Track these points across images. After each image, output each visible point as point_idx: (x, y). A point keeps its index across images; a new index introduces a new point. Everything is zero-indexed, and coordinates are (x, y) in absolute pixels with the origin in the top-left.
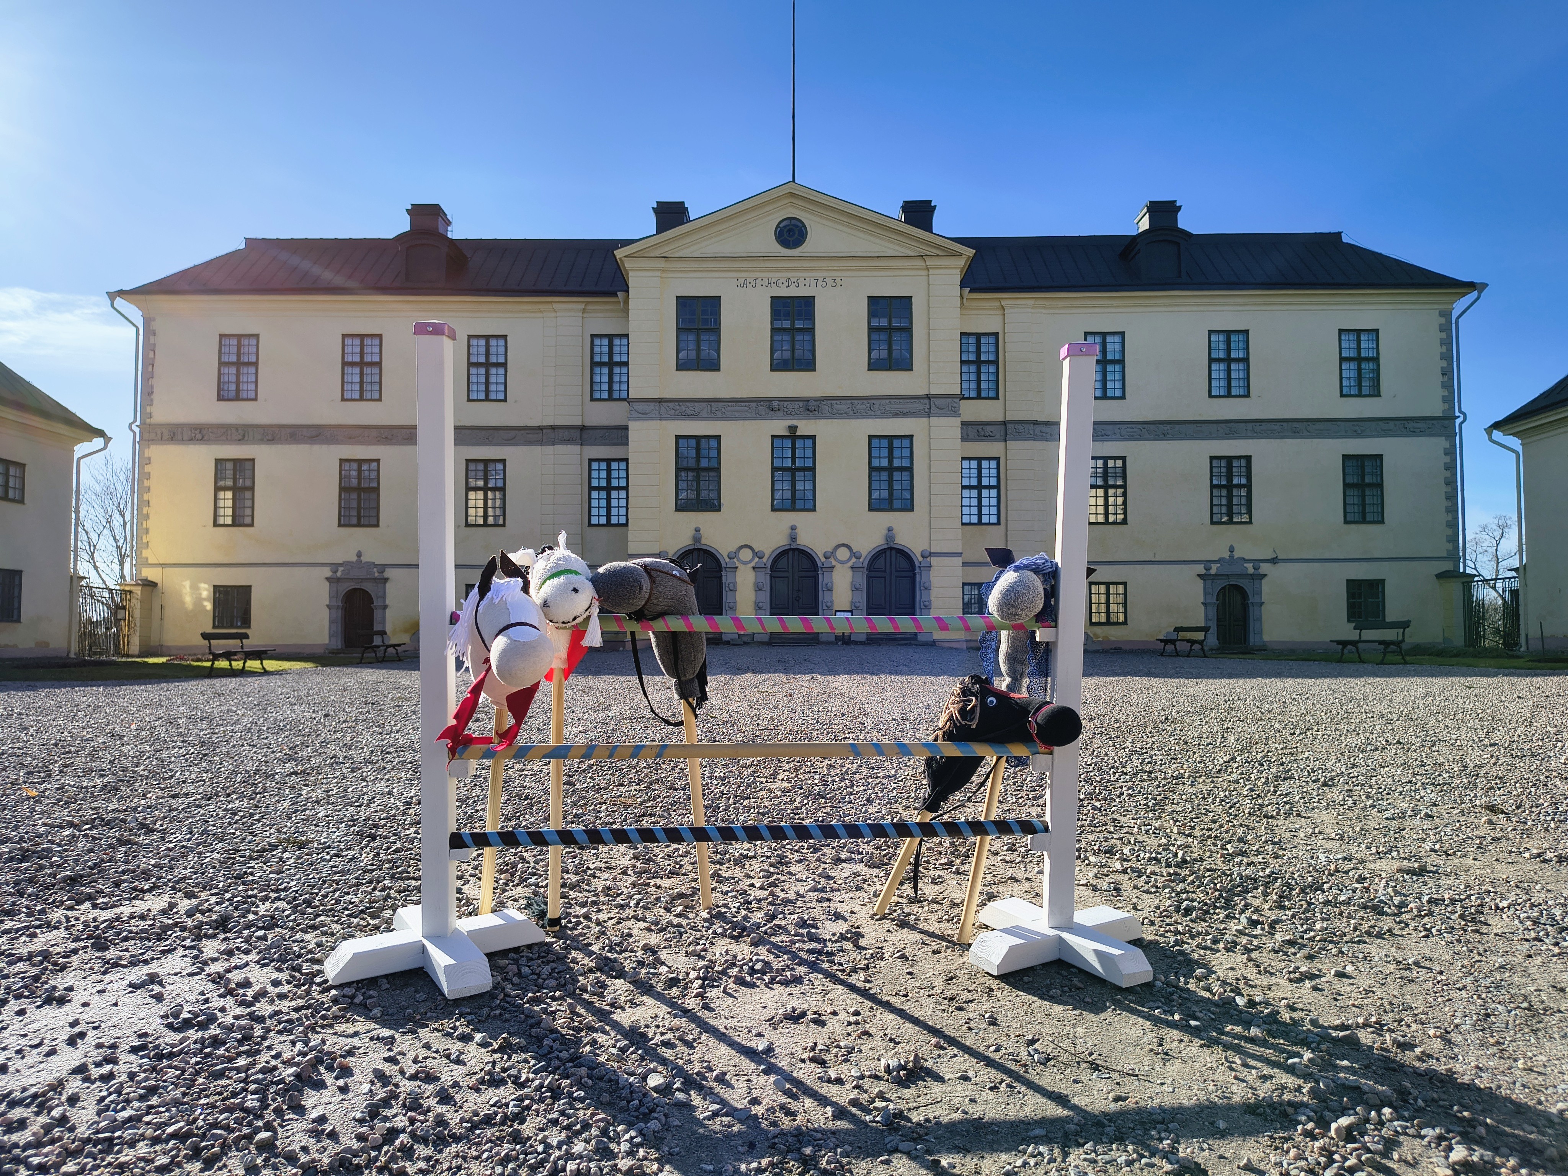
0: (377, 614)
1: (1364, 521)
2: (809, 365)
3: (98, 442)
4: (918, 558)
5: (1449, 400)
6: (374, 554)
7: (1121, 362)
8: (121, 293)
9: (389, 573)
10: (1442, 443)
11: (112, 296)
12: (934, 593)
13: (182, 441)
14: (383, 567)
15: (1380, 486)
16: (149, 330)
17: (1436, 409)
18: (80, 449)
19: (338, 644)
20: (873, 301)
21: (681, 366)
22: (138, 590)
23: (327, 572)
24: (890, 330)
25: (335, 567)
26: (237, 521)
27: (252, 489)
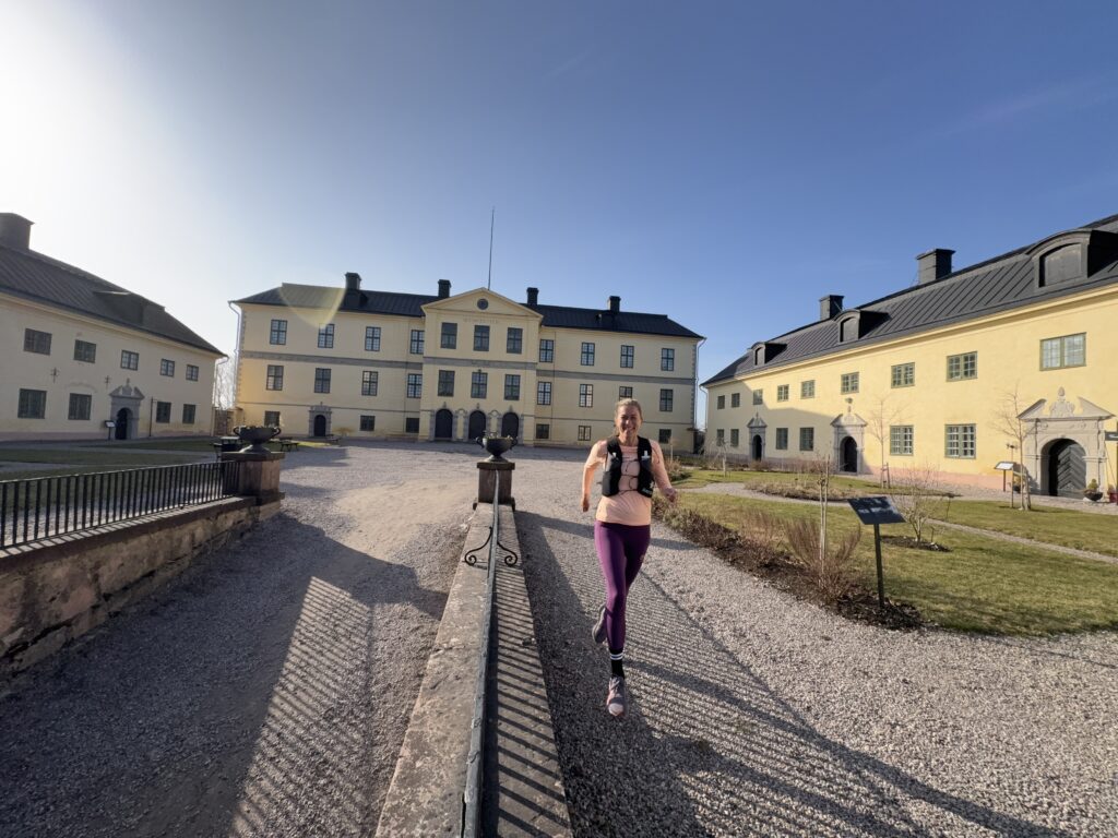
0: (327, 425)
1: (666, 410)
2: (486, 349)
3: (225, 358)
4: (520, 417)
5: (694, 373)
6: (327, 403)
7: (593, 353)
8: (234, 302)
9: (332, 410)
10: (691, 387)
11: (230, 302)
12: (525, 428)
13: (255, 358)
14: (330, 408)
15: (671, 399)
16: (244, 317)
17: (690, 376)
18: (219, 361)
19: (312, 434)
20: (510, 329)
21: (442, 346)
22: (235, 412)
23: (309, 409)
24: (515, 339)
25: (312, 407)
26: (275, 388)
27: (282, 377)
